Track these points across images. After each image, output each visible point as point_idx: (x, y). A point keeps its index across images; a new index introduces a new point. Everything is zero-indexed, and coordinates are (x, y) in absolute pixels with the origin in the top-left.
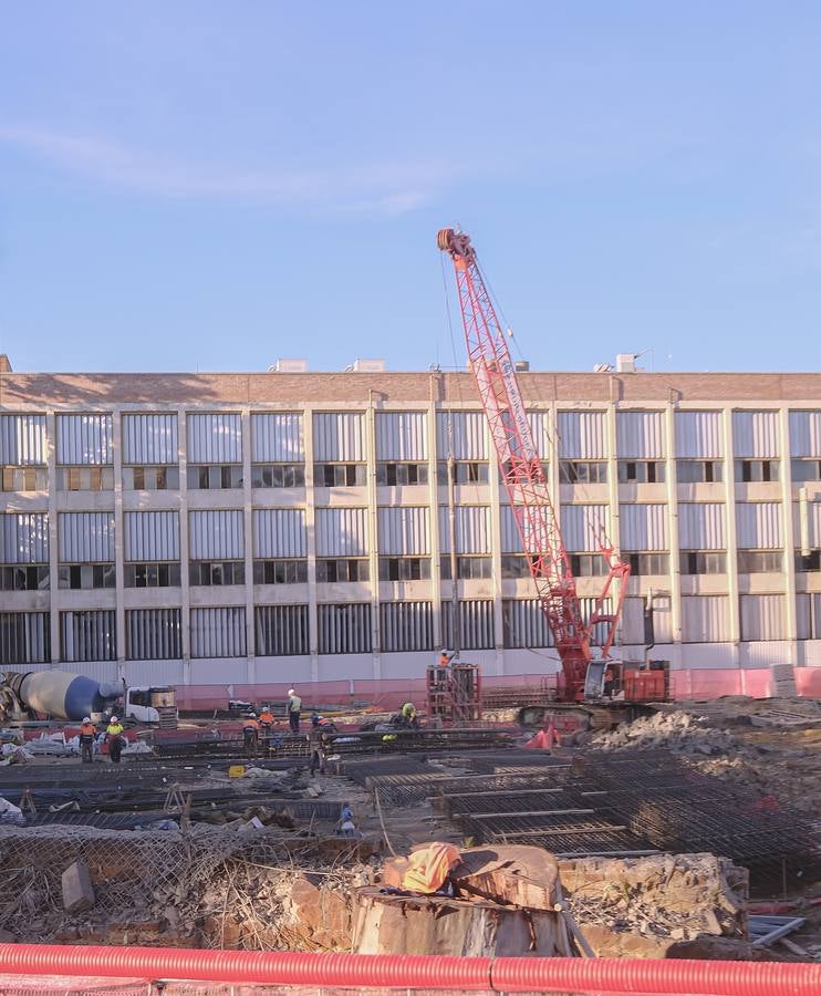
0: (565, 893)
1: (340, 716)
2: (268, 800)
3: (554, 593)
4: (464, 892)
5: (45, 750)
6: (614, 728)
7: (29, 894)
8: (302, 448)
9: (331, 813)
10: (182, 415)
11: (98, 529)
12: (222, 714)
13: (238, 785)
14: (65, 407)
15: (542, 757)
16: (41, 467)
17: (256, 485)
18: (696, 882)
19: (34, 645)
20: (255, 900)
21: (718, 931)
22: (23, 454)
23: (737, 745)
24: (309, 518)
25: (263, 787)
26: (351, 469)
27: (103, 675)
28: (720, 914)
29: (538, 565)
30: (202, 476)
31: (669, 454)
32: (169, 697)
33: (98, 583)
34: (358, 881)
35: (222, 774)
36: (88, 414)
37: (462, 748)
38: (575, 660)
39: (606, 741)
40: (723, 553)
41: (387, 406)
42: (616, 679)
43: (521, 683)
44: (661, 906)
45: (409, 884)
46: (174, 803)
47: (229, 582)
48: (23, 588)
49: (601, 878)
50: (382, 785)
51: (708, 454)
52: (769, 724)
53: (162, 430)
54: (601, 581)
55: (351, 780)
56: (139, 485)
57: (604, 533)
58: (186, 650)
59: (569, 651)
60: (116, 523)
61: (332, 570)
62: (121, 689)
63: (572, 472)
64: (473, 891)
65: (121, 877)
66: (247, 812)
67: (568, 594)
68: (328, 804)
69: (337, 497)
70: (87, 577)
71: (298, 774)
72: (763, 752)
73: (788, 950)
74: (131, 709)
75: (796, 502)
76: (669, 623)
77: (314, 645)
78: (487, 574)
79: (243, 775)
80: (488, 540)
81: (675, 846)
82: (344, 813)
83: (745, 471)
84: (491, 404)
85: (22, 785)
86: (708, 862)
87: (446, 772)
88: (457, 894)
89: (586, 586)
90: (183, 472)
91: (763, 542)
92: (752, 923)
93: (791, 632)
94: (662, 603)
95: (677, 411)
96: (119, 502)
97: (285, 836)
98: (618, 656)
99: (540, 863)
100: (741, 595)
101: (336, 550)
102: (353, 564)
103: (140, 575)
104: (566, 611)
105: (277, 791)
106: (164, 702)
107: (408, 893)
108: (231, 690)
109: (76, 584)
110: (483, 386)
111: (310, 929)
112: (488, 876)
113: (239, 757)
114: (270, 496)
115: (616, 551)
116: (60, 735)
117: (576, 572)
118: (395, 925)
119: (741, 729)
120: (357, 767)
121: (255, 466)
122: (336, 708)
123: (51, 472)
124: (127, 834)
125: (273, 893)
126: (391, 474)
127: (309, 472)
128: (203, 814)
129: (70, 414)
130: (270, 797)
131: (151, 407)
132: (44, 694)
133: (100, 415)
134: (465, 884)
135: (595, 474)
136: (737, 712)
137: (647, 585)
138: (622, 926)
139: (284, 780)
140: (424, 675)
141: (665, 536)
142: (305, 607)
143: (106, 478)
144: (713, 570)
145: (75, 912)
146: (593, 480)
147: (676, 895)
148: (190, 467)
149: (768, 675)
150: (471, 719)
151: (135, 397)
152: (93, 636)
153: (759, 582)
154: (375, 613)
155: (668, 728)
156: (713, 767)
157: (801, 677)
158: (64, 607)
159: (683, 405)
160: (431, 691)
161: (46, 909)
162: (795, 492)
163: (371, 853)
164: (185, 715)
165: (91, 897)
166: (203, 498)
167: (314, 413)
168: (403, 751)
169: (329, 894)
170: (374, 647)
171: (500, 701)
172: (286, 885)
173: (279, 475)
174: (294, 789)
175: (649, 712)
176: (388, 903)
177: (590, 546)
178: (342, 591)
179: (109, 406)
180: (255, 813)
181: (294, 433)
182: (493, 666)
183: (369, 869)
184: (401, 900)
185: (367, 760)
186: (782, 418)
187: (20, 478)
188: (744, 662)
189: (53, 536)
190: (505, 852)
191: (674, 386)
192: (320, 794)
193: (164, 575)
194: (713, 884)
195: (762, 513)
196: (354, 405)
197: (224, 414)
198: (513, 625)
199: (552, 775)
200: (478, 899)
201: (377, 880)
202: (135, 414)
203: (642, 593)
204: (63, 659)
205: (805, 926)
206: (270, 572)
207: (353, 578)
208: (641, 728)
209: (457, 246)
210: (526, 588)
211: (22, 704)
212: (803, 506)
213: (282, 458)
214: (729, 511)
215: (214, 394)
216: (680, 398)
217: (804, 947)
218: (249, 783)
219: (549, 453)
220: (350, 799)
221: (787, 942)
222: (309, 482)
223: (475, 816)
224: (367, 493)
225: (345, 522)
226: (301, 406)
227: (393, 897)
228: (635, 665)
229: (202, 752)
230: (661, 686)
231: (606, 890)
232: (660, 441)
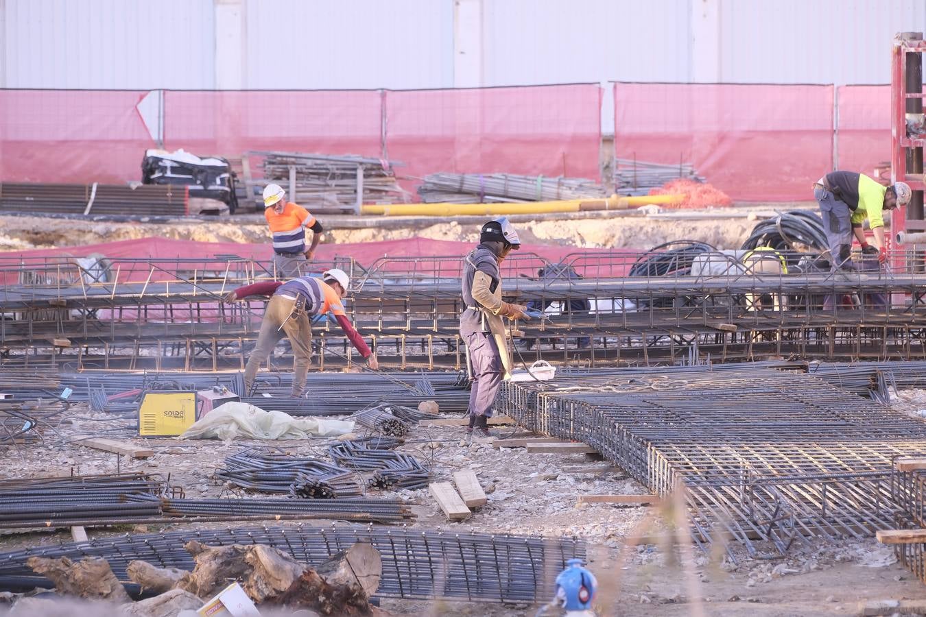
1: (562, 216)
2: (281, 524)
13: (166, 467)
35: (117, 421)
50: (713, 479)
55: (595, 456)
66: (205, 567)
68: (505, 543)
71: (397, 430)
105: (317, 492)
108: (150, 109)
113: (180, 363)
120: (625, 414)
122: (550, 187)
128: (40, 565)
130: (287, 511)
139: (343, 450)
140: (884, 71)
160: (910, 131)
174: (379, 485)
180: (235, 569)
185: (659, 383)
192: (476, 508)
218: (213, 459)
220: (591, 529)
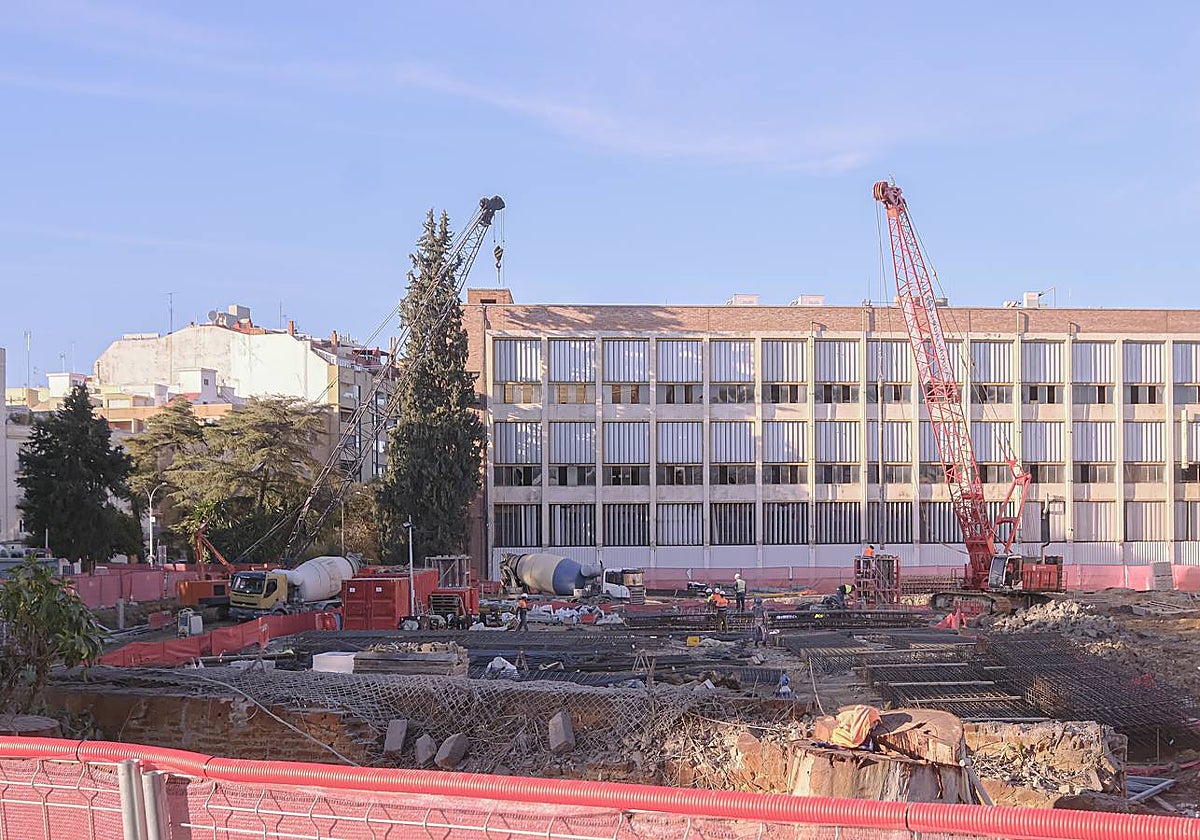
0: (970, 752)
1: (781, 597)
2: (718, 666)
3: (965, 496)
4: (883, 747)
5: (537, 619)
6: (1013, 613)
7: (522, 737)
8: (753, 370)
9: (772, 678)
10: (653, 341)
11: (583, 436)
12: (681, 593)
13: (692, 653)
14: (557, 333)
15: (949, 635)
16: (537, 384)
17: (713, 401)
18: (1082, 745)
19: (528, 530)
20: (707, 748)
21: (1101, 789)
22: (522, 373)
23: (1119, 630)
24: (757, 430)
25: (715, 656)
26: (794, 388)
27: (585, 558)
28: (1101, 773)
29: (950, 473)
30: (669, 394)
31: (1067, 379)
32: (638, 577)
33: (581, 481)
34: (793, 736)
35: (681, 642)
36: (576, 340)
37: (883, 627)
38: (981, 554)
39: (1008, 623)
40: (1111, 465)
41: (825, 335)
42: (1015, 570)
43: (934, 573)
44: (1050, 765)
45: (836, 740)
46: (641, 666)
47: (689, 482)
48: (520, 485)
49: (1001, 739)
50: (815, 656)
51: (1101, 380)
52: (1148, 613)
53: (635, 352)
54: (1005, 487)
55: (788, 650)
56: (616, 400)
57: (1009, 447)
58: (653, 539)
59: (976, 546)
60: (597, 431)
61: (776, 474)
62: (599, 570)
63: (982, 394)
64: (890, 747)
65: (597, 725)
66: (701, 676)
67: (977, 497)
68: (769, 670)
69: (782, 412)
70: (572, 477)
71: (744, 645)
72: (1142, 637)
73: (1161, 807)
74: (607, 587)
75: (1177, 422)
76: (1063, 524)
77: (759, 538)
78: (908, 480)
79: (699, 645)
80: (910, 451)
81: (1064, 713)
82: (782, 679)
83: (1133, 395)
84: (915, 333)
85: (517, 647)
86: (1092, 729)
87: (868, 646)
88: (876, 749)
89: (993, 492)
90: (653, 389)
91: (1147, 457)
92: (1129, 783)
93: (1170, 535)
94: (1058, 507)
95: (1075, 341)
96: (599, 413)
97: (733, 697)
98: (1017, 551)
99: (948, 725)
100: (1125, 502)
101: (781, 457)
102: (794, 469)
103: (617, 475)
104: (974, 512)
105: (726, 658)
106: (634, 581)
107: (835, 747)
108: (689, 573)
109: (563, 482)
110: (909, 317)
111: (753, 774)
112: (903, 734)
113: (695, 629)
114: (724, 411)
115: (1019, 463)
116: (549, 607)
117: (984, 480)
118: (823, 773)
119: (1124, 616)
120: (794, 640)
121: (712, 385)
122: (778, 590)
123: (545, 388)
124: (602, 690)
125: (722, 743)
126: (828, 393)
127: (758, 390)
128: (665, 675)
129: (560, 340)
130: (720, 663)
131: (627, 334)
132: (536, 573)
133: (585, 340)
134: (884, 741)
135: (1003, 396)
136: (1120, 602)
137: (1045, 491)
138: (1016, 781)
139: (733, 650)
140: (853, 565)
141: (1062, 450)
142: (752, 505)
143: (589, 394)
144: (1102, 480)
145: (559, 754)
146: (1000, 401)
147: (1064, 756)
148: (659, 385)
149: (1149, 572)
150: (891, 602)
151: (613, 325)
152: (576, 525)
153: (1142, 491)
154: (812, 511)
155: (1060, 614)
156: (1097, 648)
157: (1178, 573)
158: (553, 501)
159: (1080, 336)
160: (858, 578)
161: (535, 750)
162: (1176, 413)
163: (806, 712)
164: (650, 593)
165: (572, 742)
166: (670, 412)
167: (763, 340)
168: (833, 628)
169: (769, 747)
170: (810, 538)
171: (916, 588)
172: (733, 737)
173: (732, 393)
174: (740, 657)
175: (1044, 600)
176: (819, 754)
177: (996, 456)
178: (785, 492)
179: (592, 333)
180: (708, 676)
181: (746, 357)
182: (911, 558)
183: (803, 726)
184: (830, 752)
185: (803, 634)
186: (1168, 348)
187: (519, 392)
188: (1127, 560)
189: (545, 442)
190: (918, 715)
191: (1072, 320)
192: (762, 662)
193: (637, 476)
194: (1096, 749)
195: (1147, 431)
196: (797, 334)
197: (688, 340)
198: (928, 524)
199: (959, 651)
200: (894, 754)
201: (809, 735)
202: (614, 340)
203: (1040, 499)
204: (552, 544)
205: (1175, 786)
206: (724, 475)
207: (794, 481)
208: (1036, 614)
209: (889, 196)
210: (940, 492)
211: (517, 581)
212: (1184, 425)
213: (736, 379)
214: (1118, 428)
215: (679, 324)
216: (1078, 331)
217: (1174, 805)
218: (703, 651)
219: (964, 378)
220: (788, 667)
221: (1158, 799)
222: (758, 399)
223: (893, 684)
224: (806, 409)
225: (788, 433)
226: (752, 335)
227: (823, 749)
228: (1032, 560)
229: (667, 624)
230: (1054, 577)
231: (1003, 749)
232: (1059, 368)
